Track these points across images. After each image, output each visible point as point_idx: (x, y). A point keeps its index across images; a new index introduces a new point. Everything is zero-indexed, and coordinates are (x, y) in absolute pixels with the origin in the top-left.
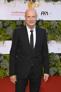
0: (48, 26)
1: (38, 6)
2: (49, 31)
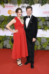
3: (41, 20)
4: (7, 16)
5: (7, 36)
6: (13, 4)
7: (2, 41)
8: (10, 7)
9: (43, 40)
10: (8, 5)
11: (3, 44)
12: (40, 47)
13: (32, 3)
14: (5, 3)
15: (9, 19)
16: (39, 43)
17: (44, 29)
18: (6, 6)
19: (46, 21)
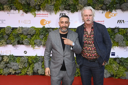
0: (125, 33)
1: (115, 15)
2: (125, 38)
4: (40, 28)
5: (39, 57)
6: (48, 11)
7: (31, 64)
8: (44, 15)
10: (41, 12)
11: (34, 68)
13: (74, 10)
14: (37, 11)
15: (42, 32)
18: (38, 14)
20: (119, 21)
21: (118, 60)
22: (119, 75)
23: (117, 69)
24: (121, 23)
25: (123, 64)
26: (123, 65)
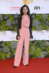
0: (40, 18)
1: (32, 2)
2: (41, 23)
3: (8, 19)
9: (14, 45)
12: (11, 54)
16: (8, 49)
17: (13, 30)
19: (15, 19)
20: (36, 8)
21: (35, 43)
22: (37, 55)
23: (35, 50)
24: (38, 9)
25: (40, 45)
26: (39, 47)
